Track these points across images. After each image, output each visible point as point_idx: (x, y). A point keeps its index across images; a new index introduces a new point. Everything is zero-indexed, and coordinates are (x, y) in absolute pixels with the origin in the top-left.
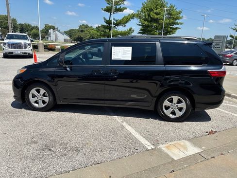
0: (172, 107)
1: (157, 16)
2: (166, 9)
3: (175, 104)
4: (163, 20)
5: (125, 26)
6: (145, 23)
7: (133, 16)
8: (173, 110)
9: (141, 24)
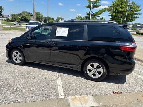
0: (93, 70)
1: (122, 10)
2: (128, 4)
3: (95, 68)
4: (126, 12)
5: (99, 16)
6: (113, 14)
7: (105, 10)
8: (94, 73)
9: (110, 15)
